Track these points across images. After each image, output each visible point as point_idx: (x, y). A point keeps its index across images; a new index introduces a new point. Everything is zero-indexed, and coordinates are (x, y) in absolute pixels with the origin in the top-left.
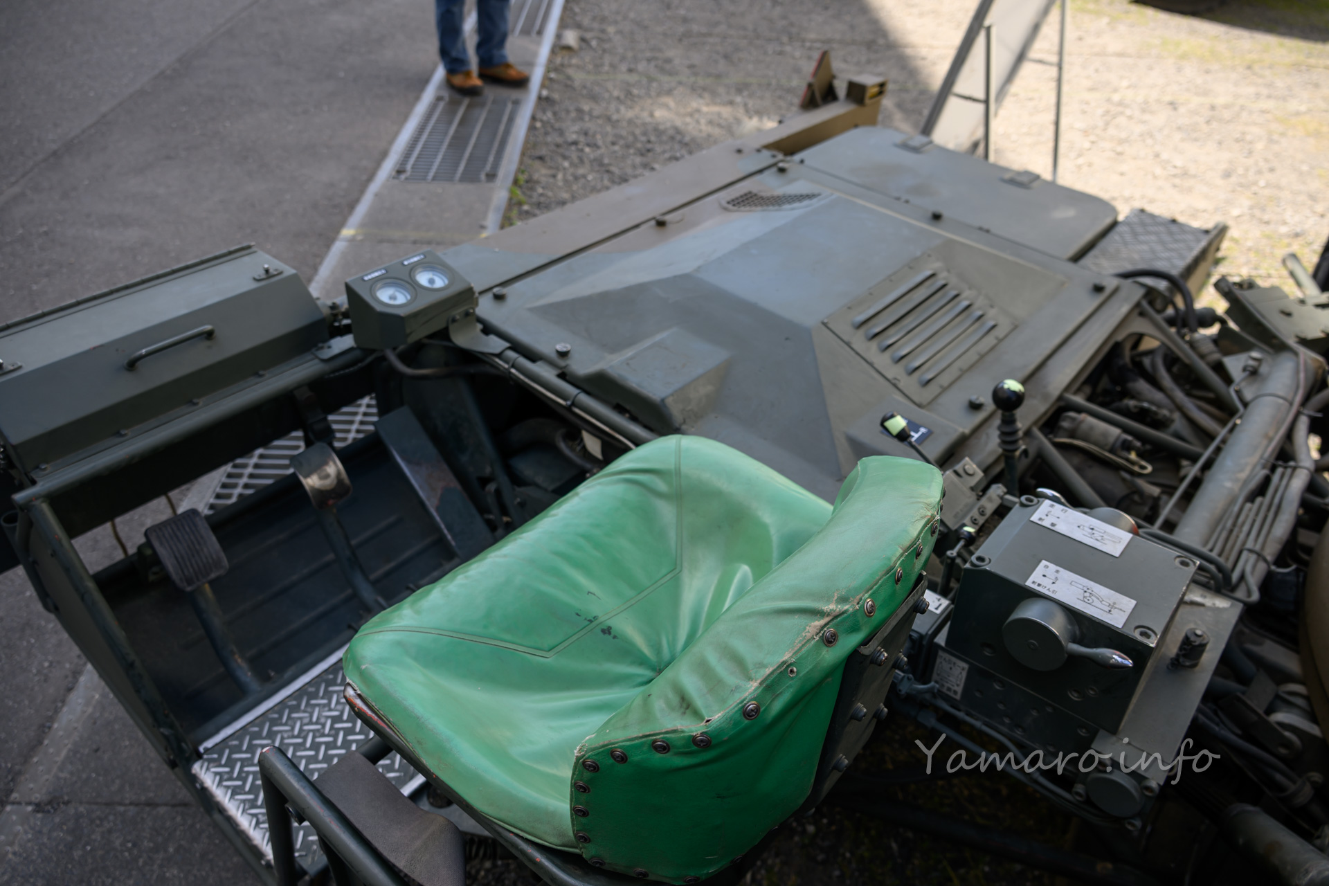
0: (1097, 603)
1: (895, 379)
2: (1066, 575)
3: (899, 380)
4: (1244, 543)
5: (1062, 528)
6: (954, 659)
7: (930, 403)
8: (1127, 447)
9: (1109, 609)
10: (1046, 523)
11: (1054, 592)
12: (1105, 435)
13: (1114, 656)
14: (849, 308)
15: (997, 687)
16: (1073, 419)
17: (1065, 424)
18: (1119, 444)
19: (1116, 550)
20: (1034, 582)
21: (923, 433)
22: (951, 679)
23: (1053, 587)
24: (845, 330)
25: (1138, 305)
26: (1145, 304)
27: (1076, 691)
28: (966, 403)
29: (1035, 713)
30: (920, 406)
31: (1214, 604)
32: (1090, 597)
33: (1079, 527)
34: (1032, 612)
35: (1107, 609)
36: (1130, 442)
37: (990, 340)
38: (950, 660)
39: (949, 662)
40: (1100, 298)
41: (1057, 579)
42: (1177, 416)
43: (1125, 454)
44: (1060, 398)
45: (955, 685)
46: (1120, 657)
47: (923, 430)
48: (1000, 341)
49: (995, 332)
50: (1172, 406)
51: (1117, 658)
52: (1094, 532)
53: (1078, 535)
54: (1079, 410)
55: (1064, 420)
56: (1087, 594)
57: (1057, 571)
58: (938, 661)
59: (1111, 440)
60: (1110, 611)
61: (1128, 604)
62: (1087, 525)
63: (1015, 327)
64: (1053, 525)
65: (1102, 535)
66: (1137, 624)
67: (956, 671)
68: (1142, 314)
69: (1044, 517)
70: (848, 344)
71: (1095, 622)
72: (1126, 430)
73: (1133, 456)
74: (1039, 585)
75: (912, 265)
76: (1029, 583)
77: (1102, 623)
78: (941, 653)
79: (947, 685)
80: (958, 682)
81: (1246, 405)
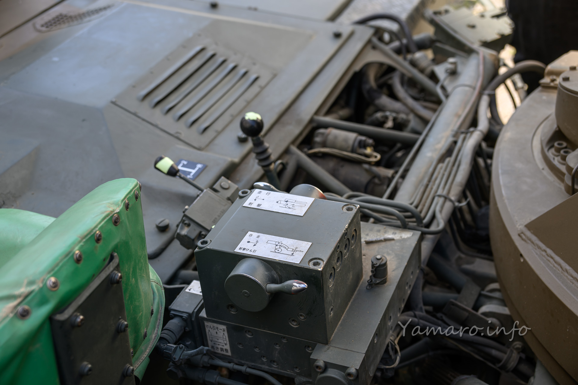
0: (284, 251)
1: (177, 133)
2: (264, 237)
3: (180, 133)
4: (436, 192)
5: (265, 206)
6: (215, 325)
7: (208, 145)
8: (362, 145)
9: (292, 252)
10: (254, 206)
11: (254, 251)
12: (346, 140)
13: (294, 284)
14: (134, 87)
15: (250, 337)
16: (323, 134)
17: (318, 139)
18: (356, 144)
19: (301, 212)
20: (240, 248)
21: (199, 169)
22: (220, 341)
23: (253, 248)
24: (133, 105)
25: (369, 42)
26: (375, 40)
27: (293, 320)
28: (236, 139)
29: (277, 347)
30: (199, 149)
31: (401, 237)
32: (280, 248)
33: (277, 202)
34: (241, 269)
35: (290, 253)
36: (365, 141)
37: (255, 89)
38: (213, 327)
39: (214, 328)
40: (340, 42)
41: (257, 242)
42: (411, 117)
43: (362, 151)
44: (311, 121)
45: (225, 345)
46: (298, 283)
47: (199, 166)
48: (262, 88)
49: (258, 83)
50: (407, 111)
51: (297, 285)
52: (288, 203)
53: (276, 208)
54: (326, 126)
55: (317, 136)
56: (278, 247)
57: (258, 237)
58: (207, 330)
59: (351, 142)
60: (292, 254)
61: (305, 246)
62: (283, 199)
63: (275, 76)
64: (259, 205)
65: (293, 204)
66: (311, 258)
67: (221, 334)
68: (374, 48)
69: (253, 201)
70: (135, 114)
71: (282, 264)
72: (361, 133)
73: (369, 151)
74: (244, 249)
75: (185, 46)
76: (237, 250)
77: (287, 263)
78: (206, 323)
79: (220, 347)
80: (225, 342)
81: (447, 96)
